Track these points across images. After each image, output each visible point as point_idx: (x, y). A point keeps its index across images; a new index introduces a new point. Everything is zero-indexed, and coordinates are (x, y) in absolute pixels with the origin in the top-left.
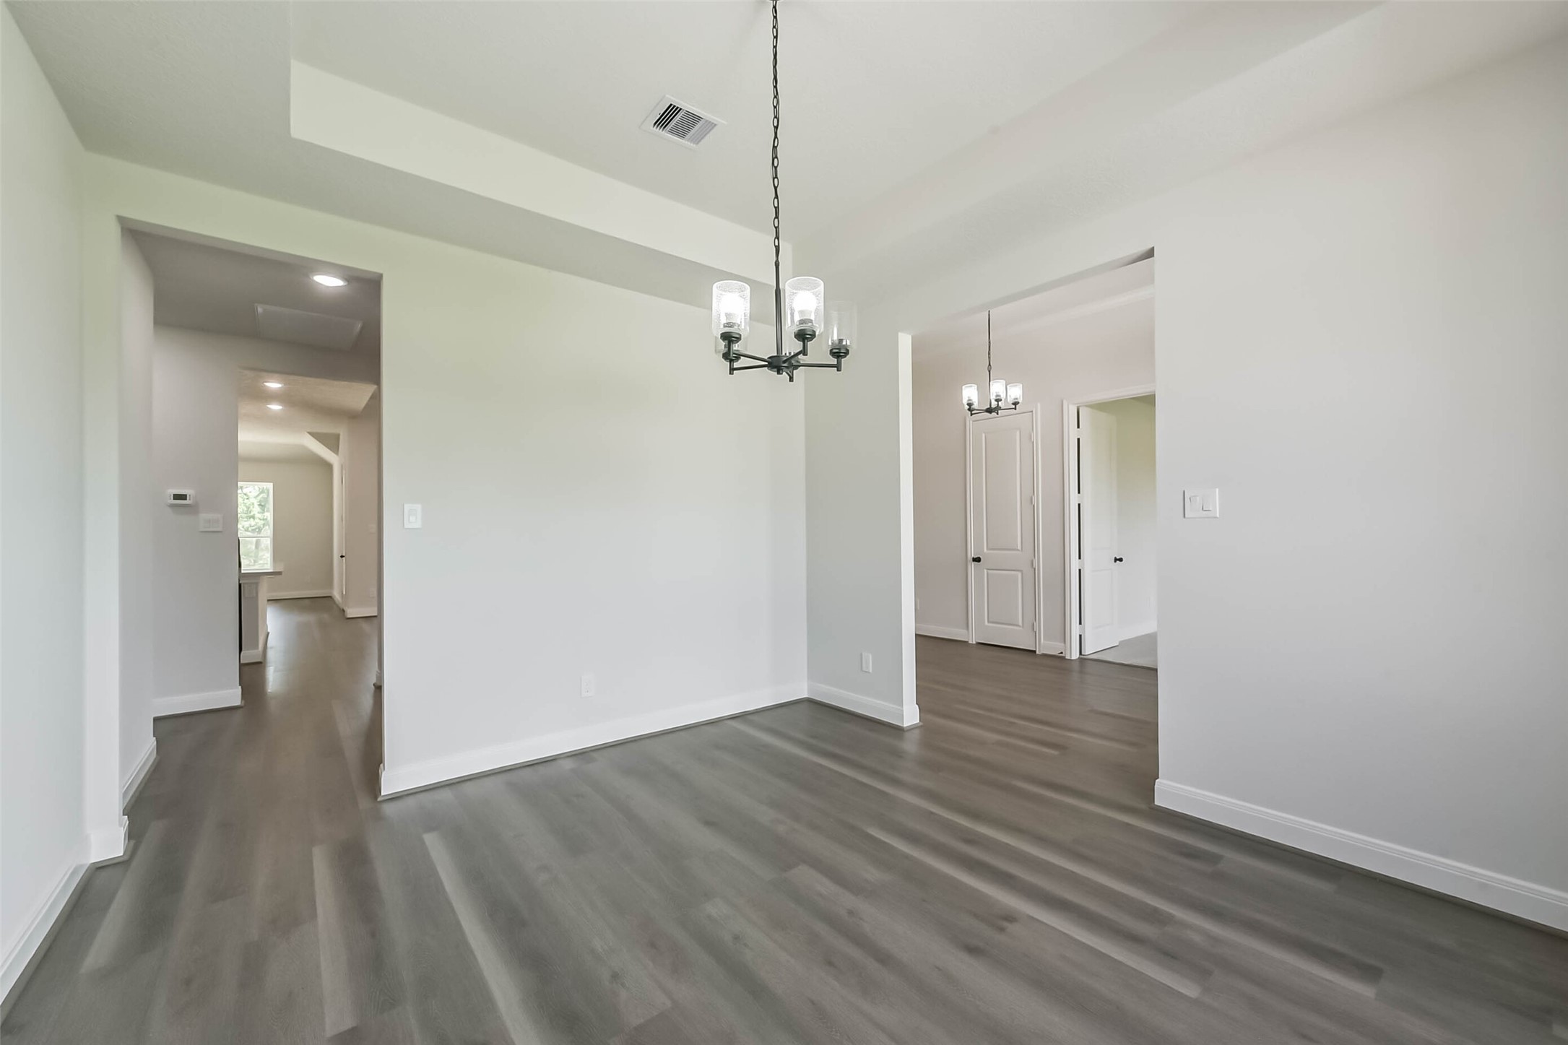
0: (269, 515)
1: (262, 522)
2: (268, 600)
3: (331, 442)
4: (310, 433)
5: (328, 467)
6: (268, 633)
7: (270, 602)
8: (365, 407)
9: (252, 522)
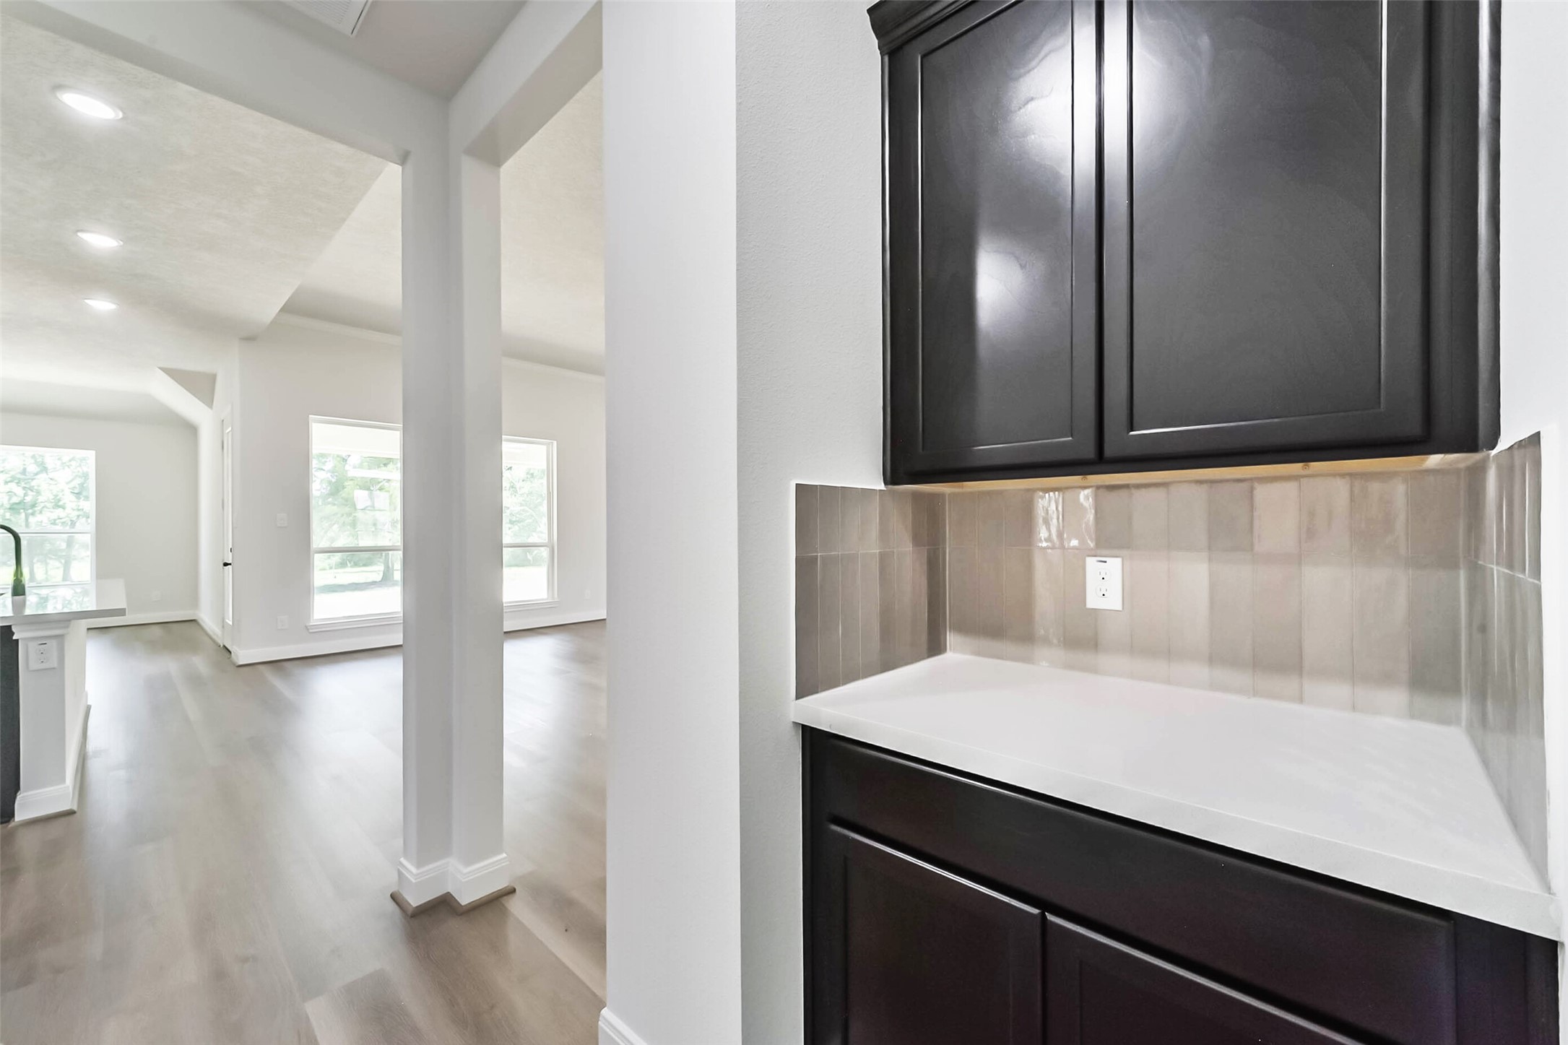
0: (89, 506)
1: (78, 513)
2: (88, 629)
3: (201, 386)
4: (165, 370)
5: (191, 430)
6: (89, 708)
7: (90, 631)
8: (272, 322)
9: (59, 512)
